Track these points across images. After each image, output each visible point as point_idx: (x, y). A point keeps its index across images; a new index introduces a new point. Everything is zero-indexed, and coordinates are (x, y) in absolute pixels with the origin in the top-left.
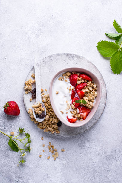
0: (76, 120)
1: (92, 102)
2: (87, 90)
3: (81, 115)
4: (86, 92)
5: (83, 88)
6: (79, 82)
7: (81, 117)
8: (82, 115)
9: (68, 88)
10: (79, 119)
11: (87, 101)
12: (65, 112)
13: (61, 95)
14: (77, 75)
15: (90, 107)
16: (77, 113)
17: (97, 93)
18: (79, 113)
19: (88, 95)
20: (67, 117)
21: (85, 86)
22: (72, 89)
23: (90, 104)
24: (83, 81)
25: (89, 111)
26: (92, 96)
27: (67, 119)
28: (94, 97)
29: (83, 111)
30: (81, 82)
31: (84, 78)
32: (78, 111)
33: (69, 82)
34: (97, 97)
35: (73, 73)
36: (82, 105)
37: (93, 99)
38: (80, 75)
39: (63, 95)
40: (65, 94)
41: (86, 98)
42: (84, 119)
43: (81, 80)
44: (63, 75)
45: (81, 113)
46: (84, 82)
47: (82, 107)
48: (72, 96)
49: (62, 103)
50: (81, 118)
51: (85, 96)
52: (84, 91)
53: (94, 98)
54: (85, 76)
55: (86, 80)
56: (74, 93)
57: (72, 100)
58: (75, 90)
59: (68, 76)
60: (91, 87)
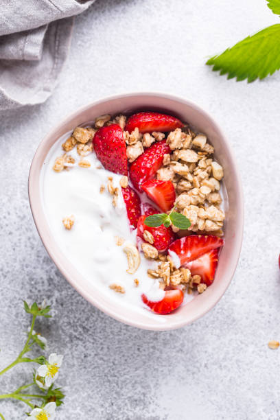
0: (182, 295)
1: (215, 204)
2: (179, 168)
3: (194, 271)
4: (179, 177)
5: (161, 164)
6: (134, 152)
7: (196, 277)
8: (198, 268)
9: (102, 189)
10: (193, 287)
13: (87, 227)
14: (117, 127)
15: (215, 227)
18: (183, 266)
19: (189, 185)
21: (166, 156)
22: (120, 189)
23: (210, 216)
25: (216, 245)
26: (205, 181)
27: (146, 306)
28: (213, 183)
29: (195, 250)
30: (146, 149)
31: (149, 127)
32: (175, 259)
33: (99, 163)
34: (223, 177)
35: (100, 124)
37: (215, 191)
38: (126, 122)
39: (94, 224)
40: (102, 217)
41: (182, 200)
42: (208, 281)
43: (141, 139)
44: (64, 149)
45: (190, 264)
46: (157, 142)
47: (183, 240)
48: (130, 215)
49: (103, 254)
50: (198, 282)
51: (177, 192)
52: (165, 175)
53: (218, 187)
54: (147, 120)
55: (157, 131)
56: (131, 199)
57: (136, 227)
58: (131, 186)
59: (86, 144)
60: (186, 149)
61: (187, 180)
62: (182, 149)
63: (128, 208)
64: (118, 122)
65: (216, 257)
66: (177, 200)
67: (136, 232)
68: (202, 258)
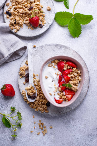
0: (63, 101)
1: (77, 86)
2: (72, 75)
3: (67, 97)
4: (72, 77)
5: (69, 73)
6: (65, 69)
8: (68, 97)
9: (56, 73)
10: (65, 100)
11: (72, 85)
12: (53, 94)
13: (50, 80)
15: (75, 90)
16: (63, 95)
17: (81, 78)
18: (65, 95)
19: (73, 80)
20: (55, 99)
21: (71, 72)
22: (59, 75)
23: (75, 87)
24: (69, 67)
25: (74, 94)
26: (77, 80)
27: (54, 100)
28: (78, 81)
29: (69, 93)
30: (68, 69)
31: (70, 65)
32: (64, 93)
33: (57, 68)
34: (80, 81)
35: (61, 60)
36: (68, 88)
37: (78, 83)
38: (66, 62)
39: (51, 79)
40: (53, 79)
41: (71, 82)
42: (69, 100)
43: (67, 67)
44: (52, 62)
45: (67, 95)
46: (70, 69)
47: (67, 90)
48: (59, 81)
49: (50, 86)
50: (67, 99)
51: (70, 80)
52: (69, 76)
53: (79, 83)
54: (70, 63)
55: (71, 67)
56: (60, 77)
57: (59, 83)
58: (62, 75)
59: (56, 63)
60: (76, 72)
61: (73, 78)
62: (75, 72)
63: (59, 79)
64: (64, 61)
65: (73, 96)
66: (70, 82)
67: (59, 84)
68: (70, 95)
